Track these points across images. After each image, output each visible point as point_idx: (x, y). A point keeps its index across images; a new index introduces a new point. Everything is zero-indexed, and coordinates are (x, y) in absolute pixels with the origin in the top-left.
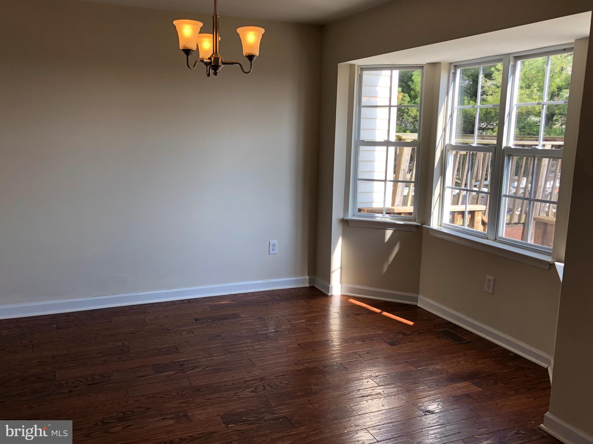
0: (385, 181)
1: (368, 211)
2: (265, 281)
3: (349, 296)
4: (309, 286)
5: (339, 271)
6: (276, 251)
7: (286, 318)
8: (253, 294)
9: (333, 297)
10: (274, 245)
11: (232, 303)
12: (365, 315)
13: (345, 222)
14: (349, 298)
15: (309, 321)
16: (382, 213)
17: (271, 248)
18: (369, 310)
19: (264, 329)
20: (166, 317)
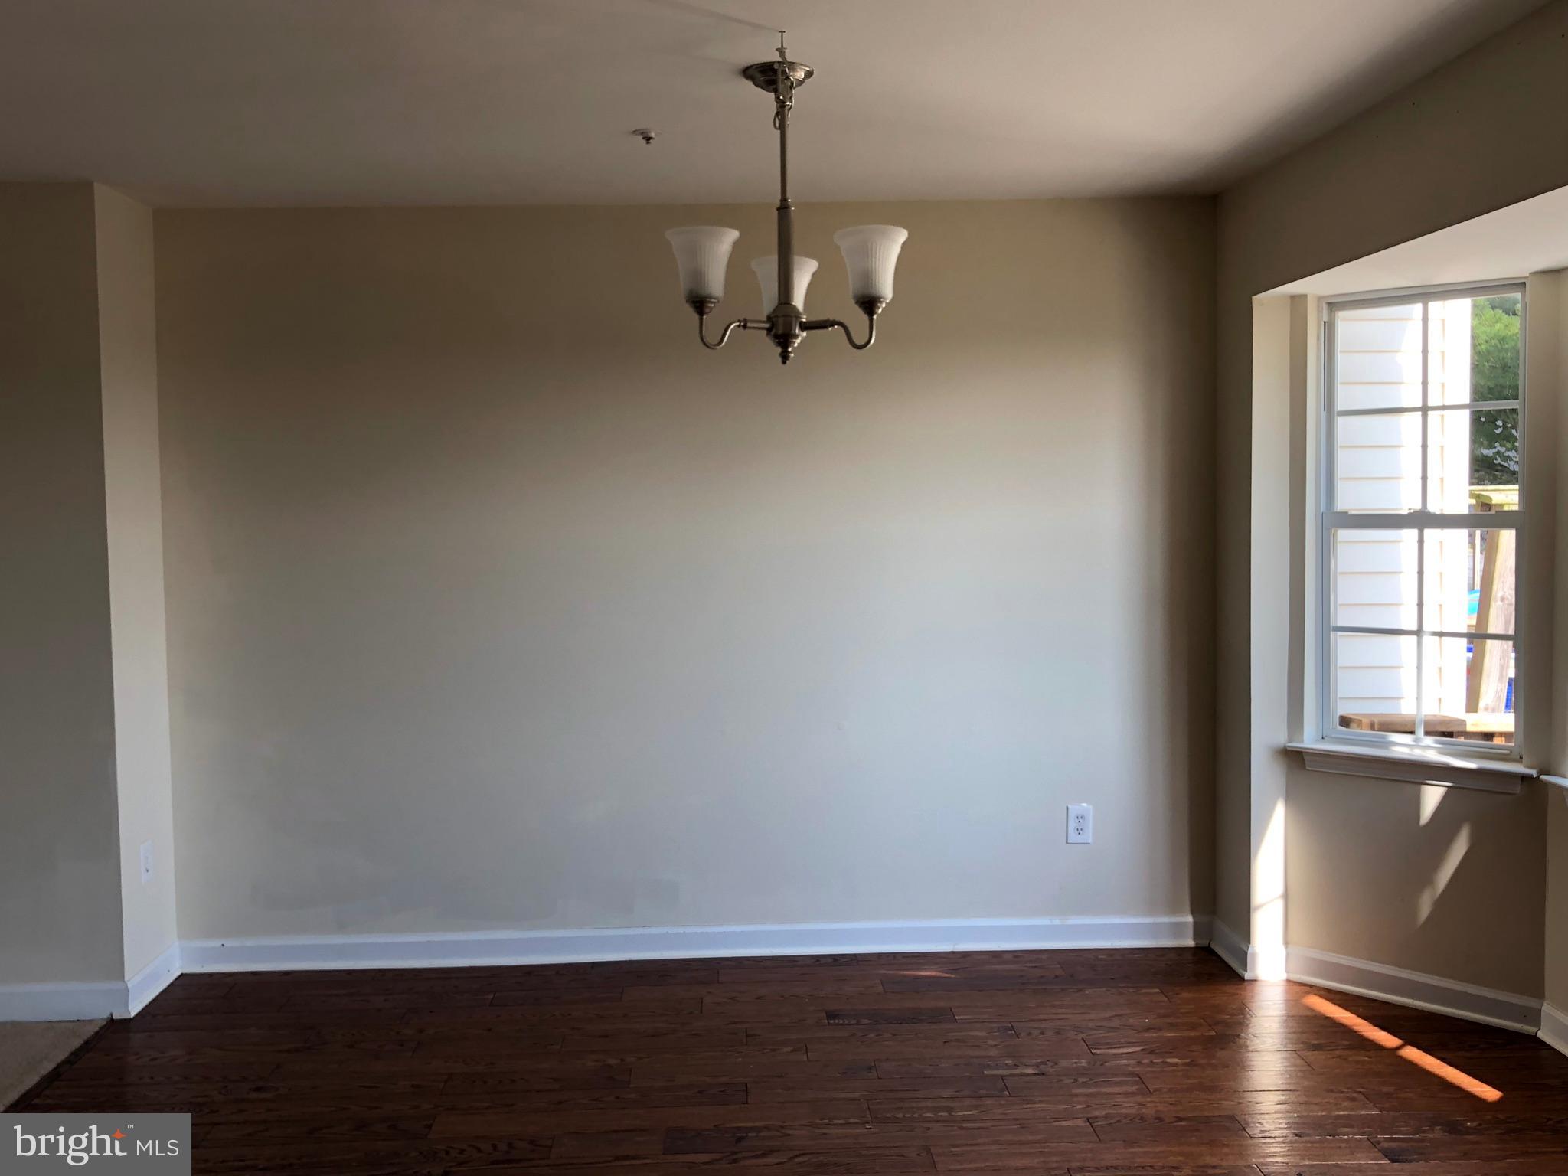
0: (1419, 633)
1: (1372, 727)
2: (1057, 922)
3: (1311, 986)
4: (1192, 946)
5: (1279, 906)
6: (1088, 836)
7: (1083, 1036)
8: (1017, 956)
9: (1258, 983)
10: (1081, 818)
11: (947, 975)
12: (1337, 1052)
13: (1294, 758)
14: (1308, 993)
15: (1152, 1052)
16: (1412, 733)
17: (1072, 824)
18: (1362, 1036)
19: (1006, 1064)
20: (758, 998)
